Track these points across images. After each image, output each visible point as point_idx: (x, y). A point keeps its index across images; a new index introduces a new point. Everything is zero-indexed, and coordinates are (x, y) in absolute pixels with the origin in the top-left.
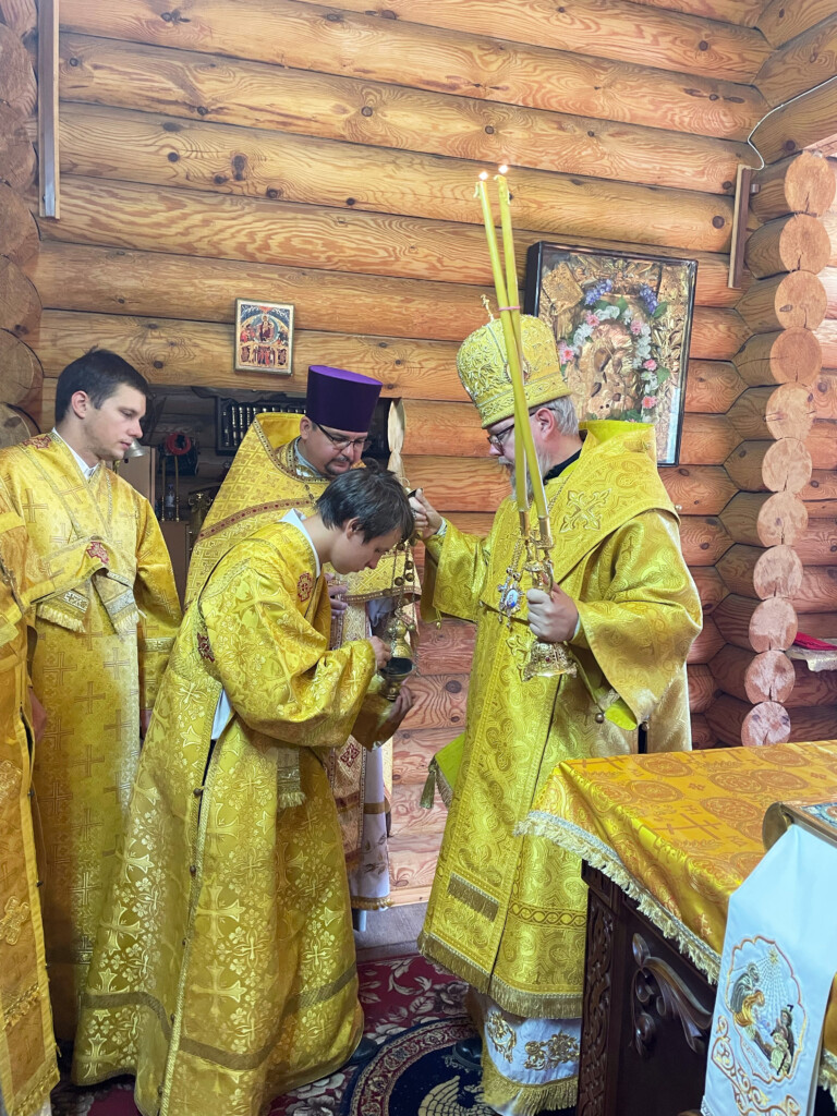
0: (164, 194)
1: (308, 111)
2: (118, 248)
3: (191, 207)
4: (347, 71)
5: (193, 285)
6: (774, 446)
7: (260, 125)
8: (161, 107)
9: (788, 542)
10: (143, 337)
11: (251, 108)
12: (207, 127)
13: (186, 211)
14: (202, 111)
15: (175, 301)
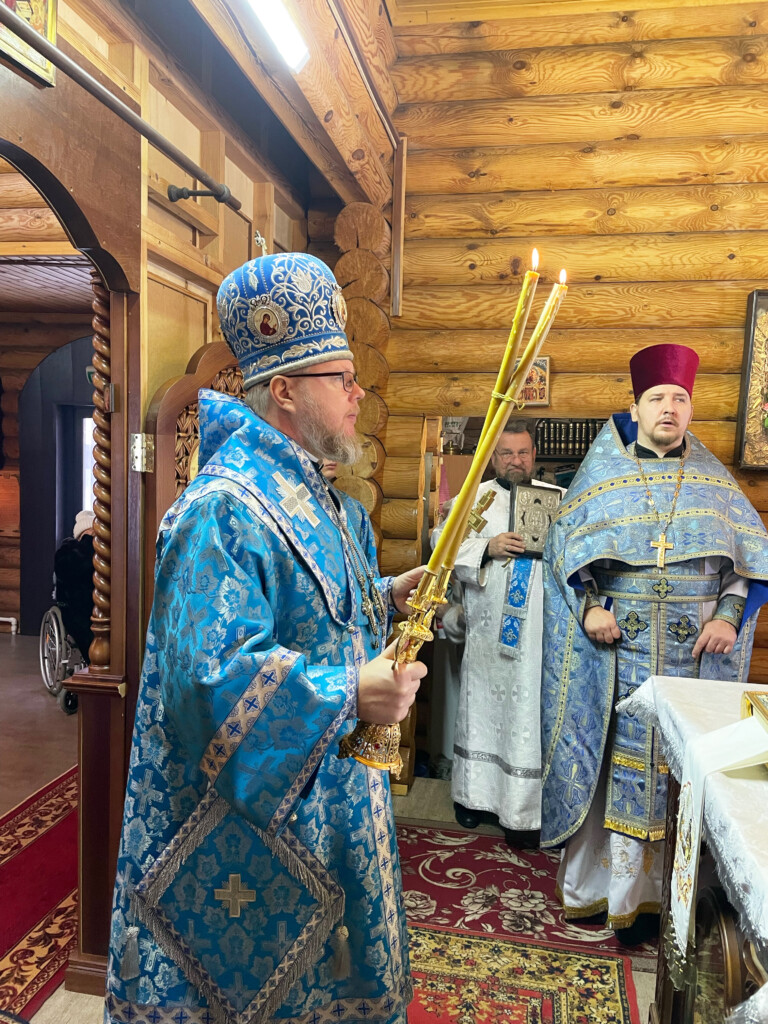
0: (466, 291)
1: (567, 219)
2: (436, 330)
3: (484, 297)
4: (599, 184)
5: (482, 350)
7: (533, 234)
8: (467, 234)
10: (448, 386)
11: (526, 225)
12: (495, 242)
13: (479, 301)
14: (494, 232)
15: (469, 361)
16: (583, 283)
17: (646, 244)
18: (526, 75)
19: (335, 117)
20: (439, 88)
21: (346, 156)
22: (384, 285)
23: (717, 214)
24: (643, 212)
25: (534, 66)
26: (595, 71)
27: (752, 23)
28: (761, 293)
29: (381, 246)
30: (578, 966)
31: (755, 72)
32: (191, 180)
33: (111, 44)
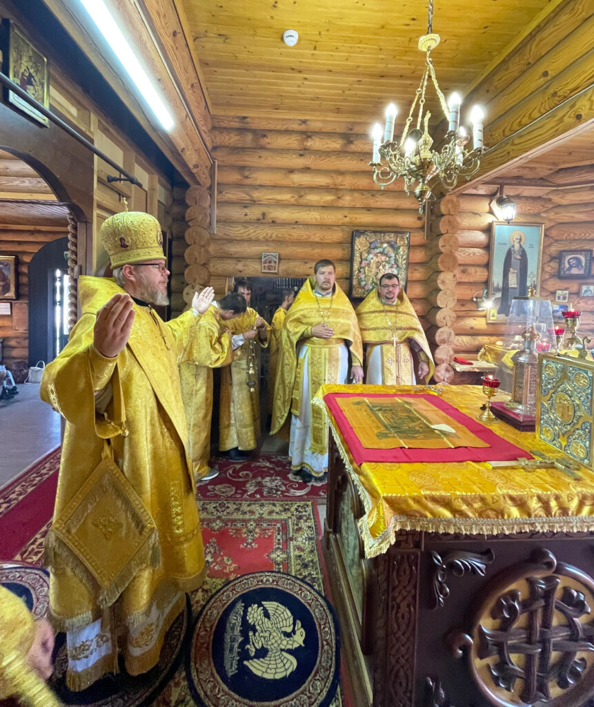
0: (243, 225)
1: (284, 198)
2: (231, 241)
3: (251, 227)
4: (296, 185)
6: (441, 292)
7: (270, 204)
8: (243, 201)
9: (449, 325)
10: (237, 264)
11: (268, 199)
12: (255, 205)
15: (246, 254)
16: (290, 224)
17: (314, 210)
18: (267, 140)
19: (186, 150)
20: (230, 141)
21: (191, 166)
22: (208, 220)
23: (340, 201)
24: (313, 198)
25: (269, 137)
26: (292, 142)
27: (351, 129)
28: (357, 231)
29: (207, 205)
30: (296, 506)
31: (353, 147)
32: (118, 173)
33: (78, 110)
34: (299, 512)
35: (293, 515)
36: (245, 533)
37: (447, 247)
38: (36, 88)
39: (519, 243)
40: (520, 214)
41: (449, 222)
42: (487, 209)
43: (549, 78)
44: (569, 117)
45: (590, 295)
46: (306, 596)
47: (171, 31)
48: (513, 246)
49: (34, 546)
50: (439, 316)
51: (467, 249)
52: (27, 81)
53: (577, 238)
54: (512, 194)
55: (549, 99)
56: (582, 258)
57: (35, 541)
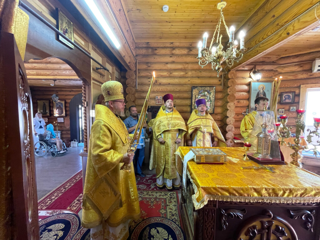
0: (148, 85)
1: (164, 74)
2: (144, 92)
4: (169, 69)
6: (228, 111)
8: (148, 76)
9: (232, 124)
11: (158, 75)
16: (167, 84)
17: (176, 79)
18: (157, 51)
19: (125, 56)
20: (143, 52)
21: (127, 63)
22: (135, 84)
23: (187, 74)
24: (176, 74)
25: (158, 50)
26: (167, 51)
27: (191, 45)
28: (193, 87)
29: (134, 78)
30: (170, 194)
31: (192, 52)
32: (100, 66)
33: (85, 42)
34: (171, 196)
35: (168, 197)
36: (150, 203)
37: (231, 92)
38: (69, 34)
39: (263, 89)
40: (263, 77)
41: (232, 81)
42: (249, 75)
43: (275, 18)
44: (284, 34)
45: (294, 111)
46: (173, 226)
47: (119, 9)
48: (260, 91)
49: (74, 204)
50: (228, 120)
51: (240, 93)
52: (66, 32)
53: (289, 87)
54: (260, 69)
55: (275, 27)
56: (291, 95)
57: (75, 202)
